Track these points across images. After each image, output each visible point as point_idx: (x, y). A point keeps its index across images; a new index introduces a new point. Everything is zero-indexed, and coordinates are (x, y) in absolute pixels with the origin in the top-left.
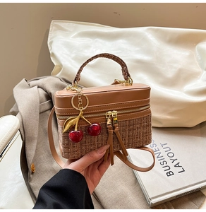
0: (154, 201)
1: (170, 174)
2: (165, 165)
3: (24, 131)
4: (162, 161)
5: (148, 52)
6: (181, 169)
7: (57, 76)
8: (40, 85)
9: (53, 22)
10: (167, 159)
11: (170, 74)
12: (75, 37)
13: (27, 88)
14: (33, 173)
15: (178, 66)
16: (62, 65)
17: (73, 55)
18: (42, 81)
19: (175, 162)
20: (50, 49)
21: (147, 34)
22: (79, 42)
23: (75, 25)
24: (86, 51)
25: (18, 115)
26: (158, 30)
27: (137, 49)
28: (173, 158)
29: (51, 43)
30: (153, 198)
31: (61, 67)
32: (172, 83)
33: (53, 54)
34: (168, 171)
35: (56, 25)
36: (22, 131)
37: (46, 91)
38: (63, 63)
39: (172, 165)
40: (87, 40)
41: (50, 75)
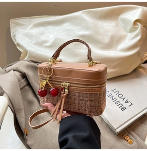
0: (118, 130)
1: (123, 109)
2: (119, 104)
3: (12, 105)
4: (116, 101)
5: (87, 28)
6: (129, 104)
7: (25, 59)
8: (15, 69)
10: (119, 99)
11: (106, 40)
12: (31, 28)
13: (5, 73)
14: (27, 135)
15: (110, 34)
16: (27, 51)
17: (34, 42)
18: (15, 66)
19: (125, 100)
20: (14, 41)
21: (83, 15)
22: (35, 31)
23: (29, 19)
24: (42, 37)
25: (5, 94)
26: (90, 11)
27: (79, 28)
28: (123, 98)
29: (14, 36)
30: (117, 128)
31: (26, 52)
32: (109, 46)
33: (18, 44)
34: (122, 107)
35: (14, 22)
36: (11, 106)
37: (21, 72)
38: (28, 49)
39: (123, 103)
40: (41, 29)
41: (19, 60)
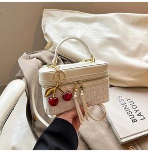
0: (123, 141)
1: (134, 121)
2: (130, 114)
4: (128, 111)
5: (116, 31)
6: (142, 117)
7: (49, 50)
8: (38, 57)
9: (45, 11)
10: (132, 110)
11: (133, 48)
12: (62, 21)
13: (28, 59)
14: (35, 121)
15: (139, 42)
16: (53, 42)
17: (61, 35)
18: (38, 54)
19: (138, 112)
20: (43, 30)
21: (115, 18)
22: (65, 25)
23: (61, 12)
24: (70, 31)
25: (24, 79)
26: (123, 15)
27: (108, 29)
28: (136, 109)
29: (44, 26)
30: (123, 138)
31: (52, 43)
32: (134, 54)
33: (46, 34)
34: (133, 119)
35: (47, 13)
36: (27, 90)
37: (43, 61)
38: (54, 41)
39: (135, 115)
40: (71, 24)
41: (44, 49)
